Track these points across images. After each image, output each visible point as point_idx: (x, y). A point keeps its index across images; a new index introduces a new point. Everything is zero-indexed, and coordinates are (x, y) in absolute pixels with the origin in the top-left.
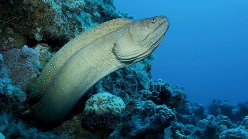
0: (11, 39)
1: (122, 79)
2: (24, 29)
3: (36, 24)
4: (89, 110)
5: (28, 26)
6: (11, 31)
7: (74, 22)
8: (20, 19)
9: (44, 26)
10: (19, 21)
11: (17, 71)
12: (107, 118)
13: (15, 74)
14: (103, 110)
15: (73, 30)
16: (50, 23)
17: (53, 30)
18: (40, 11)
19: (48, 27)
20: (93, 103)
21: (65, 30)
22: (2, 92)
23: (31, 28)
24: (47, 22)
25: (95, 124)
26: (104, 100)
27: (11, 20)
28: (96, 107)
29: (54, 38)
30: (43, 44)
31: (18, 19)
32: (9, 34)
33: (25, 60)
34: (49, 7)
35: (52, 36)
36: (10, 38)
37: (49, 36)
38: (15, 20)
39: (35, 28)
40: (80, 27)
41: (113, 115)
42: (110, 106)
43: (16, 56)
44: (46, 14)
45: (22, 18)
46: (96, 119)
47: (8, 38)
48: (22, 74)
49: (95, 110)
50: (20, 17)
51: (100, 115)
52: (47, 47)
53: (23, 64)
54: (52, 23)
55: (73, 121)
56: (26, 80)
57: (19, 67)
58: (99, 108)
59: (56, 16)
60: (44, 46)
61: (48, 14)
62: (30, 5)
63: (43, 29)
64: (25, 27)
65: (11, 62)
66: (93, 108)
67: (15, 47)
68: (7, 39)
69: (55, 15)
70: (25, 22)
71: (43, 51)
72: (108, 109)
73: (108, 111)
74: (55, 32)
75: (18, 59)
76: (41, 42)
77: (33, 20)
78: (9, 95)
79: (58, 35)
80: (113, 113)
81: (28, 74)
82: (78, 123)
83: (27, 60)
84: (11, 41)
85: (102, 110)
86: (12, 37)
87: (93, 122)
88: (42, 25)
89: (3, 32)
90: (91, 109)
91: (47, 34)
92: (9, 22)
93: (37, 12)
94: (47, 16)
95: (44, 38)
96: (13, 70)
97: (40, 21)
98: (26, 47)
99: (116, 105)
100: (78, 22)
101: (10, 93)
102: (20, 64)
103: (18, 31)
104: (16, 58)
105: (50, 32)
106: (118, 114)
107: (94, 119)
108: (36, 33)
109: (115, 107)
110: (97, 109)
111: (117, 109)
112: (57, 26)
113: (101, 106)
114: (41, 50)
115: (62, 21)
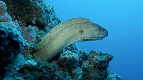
3: (34, 16)
6: (19, 18)
10: (25, 13)
12: (72, 61)
14: (71, 57)
16: (40, 16)
18: (36, 10)
19: (39, 18)
20: (65, 55)
21: (45, 21)
23: (31, 17)
25: (67, 64)
28: (67, 56)
29: (41, 24)
33: (29, 32)
34: (40, 9)
35: (40, 23)
37: (39, 22)
38: (24, 12)
39: (33, 18)
41: (75, 60)
42: (73, 56)
46: (67, 61)
49: (67, 57)
50: (26, 11)
51: (69, 60)
54: (41, 16)
59: (43, 13)
60: (36, 27)
61: (40, 12)
62: (32, 6)
63: (37, 18)
64: (28, 17)
67: (22, 26)
70: (29, 14)
72: (73, 57)
74: (42, 21)
76: (35, 25)
77: (32, 14)
79: (43, 23)
81: (31, 39)
84: (19, 23)
86: (20, 21)
87: (65, 63)
88: (37, 16)
89: (16, 18)
90: (65, 57)
92: (20, 13)
93: (35, 10)
95: (36, 23)
97: (36, 14)
98: (30, 25)
99: (76, 56)
100: (50, 18)
101: (29, 46)
102: (27, 34)
103: (24, 18)
104: (25, 31)
105: (40, 21)
106: (77, 60)
107: (66, 61)
108: (33, 20)
109: (76, 57)
110: (68, 57)
111: (76, 58)
112: (43, 18)
113: (69, 56)
114: (35, 29)
115: (45, 16)
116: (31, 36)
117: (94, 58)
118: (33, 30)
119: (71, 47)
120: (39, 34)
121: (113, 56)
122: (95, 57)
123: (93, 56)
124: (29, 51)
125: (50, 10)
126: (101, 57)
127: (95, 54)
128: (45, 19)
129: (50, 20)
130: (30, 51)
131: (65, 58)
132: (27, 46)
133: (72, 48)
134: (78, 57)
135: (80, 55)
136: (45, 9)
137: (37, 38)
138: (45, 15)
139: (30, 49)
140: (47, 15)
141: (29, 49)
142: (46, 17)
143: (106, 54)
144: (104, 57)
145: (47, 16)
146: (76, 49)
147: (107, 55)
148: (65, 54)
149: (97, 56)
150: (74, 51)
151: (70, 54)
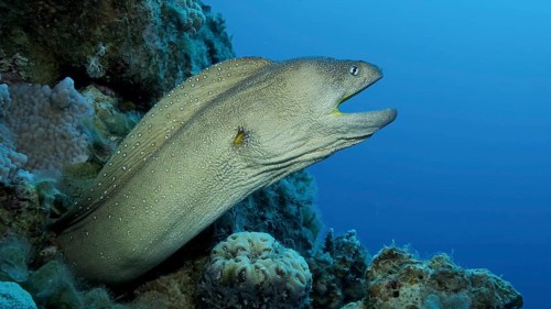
0: (21, 60)
1: (275, 212)
2: (64, 39)
4: (227, 268)
5: (73, 36)
6: (23, 39)
7: (179, 54)
8: (58, 11)
9: (119, 44)
10: (54, 16)
11: (33, 140)
12: (271, 295)
13: (26, 145)
14: (267, 272)
15: (173, 72)
16: (134, 39)
17: (134, 59)
18: (114, 5)
19: (127, 50)
20: (234, 254)
21: (160, 66)
22: (7, 182)
23: (81, 40)
24: (126, 35)
26: (266, 250)
27: (31, 10)
28: (244, 262)
29: (132, 78)
30: (103, 88)
31: (53, 11)
32: (19, 46)
33: (59, 116)
35: (132, 71)
36: (18, 55)
37: (123, 71)
38: (46, 11)
39: (94, 44)
40: (188, 70)
41: (288, 292)
42: (283, 267)
43: (36, 100)
44: (129, 16)
45: (62, 12)
46: (243, 295)
47: (14, 54)
48: (46, 151)
49: (244, 269)
50: (61, 8)
51: (257, 287)
52: (112, 96)
53: (53, 126)
54: (137, 41)
55: (169, 295)
56: (56, 167)
57: (41, 129)
58: (257, 267)
59: (149, 27)
60: (104, 93)
61: (133, 17)
63: (113, 49)
64: (67, 36)
65: (18, 115)
66: (240, 266)
67: (28, 80)
68: (10, 55)
69: (147, 23)
70: (71, 22)
71: (103, 106)
72: (279, 272)
73: (279, 277)
74: (138, 66)
75: (41, 111)
76: (99, 82)
77: (92, 22)
78: (28, 193)
79: (144, 75)
80: (288, 285)
81: (62, 154)
82: (183, 300)
83: (63, 116)
84: (20, 63)
85: (263, 272)
86: (25, 53)
88: (113, 35)
89: (5, 35)
90: (235, 268)
91: (118, 65)
92: (27, 14)
93: (106, 4)
94: (130, 20)
95: (108, 73)
96: (24, 135)
97: (110, 27)
98: (69, 81)
99: (296, 265)
100: (187, 57)
101: (31, 188)
102: (45, 122)
103: (45, 43)
104: (35, 108)
105: (127, 61)
106: (300, 289)
107: (239, 294)
108: (93, 55)
109: (294, 271)
110: (250, 268)
111: (298, 276)
112: (147, 50)
113: (259, 263)
114: (97, 101)
115: (158, 43)
116: (63, 137)
117: (396, 295)
118: (81, 106)
119: (280, 212)
120: (115, 129)
121: (520, 298)
122: (405, 290)
123: (394, 285)
124: (26, 219)
125: (192, 15)
126: (441, 299)
127: (409, 271)
128: (161, 57)
129: (188, 65)
130: (31, 218)
131: (231, 272)
132: (20, 187)
133: (287, 216)
134: (307, 274)
135: (327, 257)
136: (163, 7)
137: (98, 148)
138: (161, 35)
139: (29, 209)
140: (173, 39)
141: (27, 204)
142: (164, 49)
143: (475, 280)
144: (464, 295)
145: (171, 43)
146: (308, 224)
147: (484, 290)
148: (238, 249)
149: (416, 287)
150: (297, 232)
151: (265, 254)
